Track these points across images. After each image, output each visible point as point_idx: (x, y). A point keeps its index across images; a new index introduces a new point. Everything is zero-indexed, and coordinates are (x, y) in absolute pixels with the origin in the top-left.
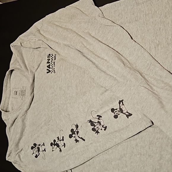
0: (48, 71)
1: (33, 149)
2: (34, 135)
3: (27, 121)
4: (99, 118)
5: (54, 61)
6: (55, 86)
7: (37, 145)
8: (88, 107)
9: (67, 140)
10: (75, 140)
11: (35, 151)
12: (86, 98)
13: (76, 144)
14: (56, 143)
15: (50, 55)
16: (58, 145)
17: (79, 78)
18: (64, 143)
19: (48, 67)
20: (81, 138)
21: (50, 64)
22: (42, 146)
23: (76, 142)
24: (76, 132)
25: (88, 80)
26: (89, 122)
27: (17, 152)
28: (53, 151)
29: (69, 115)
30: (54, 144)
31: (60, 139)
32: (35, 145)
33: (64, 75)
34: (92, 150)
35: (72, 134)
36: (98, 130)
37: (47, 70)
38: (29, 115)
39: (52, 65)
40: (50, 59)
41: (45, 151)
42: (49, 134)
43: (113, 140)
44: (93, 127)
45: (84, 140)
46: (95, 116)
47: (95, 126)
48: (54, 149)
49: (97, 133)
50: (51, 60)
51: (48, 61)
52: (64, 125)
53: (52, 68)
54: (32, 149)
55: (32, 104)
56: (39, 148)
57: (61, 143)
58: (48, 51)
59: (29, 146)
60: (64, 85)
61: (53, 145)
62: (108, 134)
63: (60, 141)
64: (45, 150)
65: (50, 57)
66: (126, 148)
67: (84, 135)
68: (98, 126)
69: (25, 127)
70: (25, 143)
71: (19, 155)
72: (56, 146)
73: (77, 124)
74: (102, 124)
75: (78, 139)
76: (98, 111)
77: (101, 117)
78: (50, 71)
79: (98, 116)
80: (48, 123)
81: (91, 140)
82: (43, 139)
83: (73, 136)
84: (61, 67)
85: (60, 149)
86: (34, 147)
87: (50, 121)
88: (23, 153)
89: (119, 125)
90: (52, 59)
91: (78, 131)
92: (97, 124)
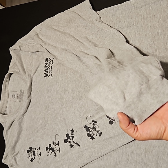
0: (46, 75)
1: (29, 153)
2: (31, 138)
3: (24, 124)
4: (94, 123)
5: (52, 65)
6: (52, 90)
7: (33, 149)
8: (84, 112)
9: (62, 144)
10: (70, 145)
12: (82, 102)
13: (71, 149)
14: (51, 147)
15: (47, 59)
16: (53, 150)
17: (75, 82)
18: (59, 148)
19: (45, 70)
20: (76, 143)
21: (48, 68)
22: (37, 150)
24: (71, 137)
25: (85, 85)
26: (84, 128)
27: (13, 156)
28: (48, 155)
29: (65, 119)
30: (50, 148)
31: (55, 143)
33: (61, 79)
34: (87, 156)
35: (67, 139)
36: (93, 136)
37: (45, 74)
38: (25, 118)
39: (49, 69)
42: (45, 138)
43: (108, 146)
44: (88, 132)
45: (79, 146)
46: (90, 121)
47: (90, 131)
48: (49, 154)
49: (92, 139)
51: (45, 65)
52: (60, 129)
53: (49, 72)
54: (27, 153)
55: (29, 108)
56: (35, 152)
57: (56, 148)
58: (46, 55)
59: (25, 150)
60: (61, 89)
61: (48, 150)
62: (104, 140)
63: (55, 145)
64: (40, 154)
65: (47, 61)
66: (121, 155)
67: (79, 141)
68: (93, 131)
69: (22, 131)
70: (21, 147)
71: (15, 158)
72: (51, 151)
73: (72, 129)
74: (97, 129)
75: (73, 144)
76: (93, 116)
77: (97, 122)
78: (47, 75)
79: (93, 121)
80: (44, 127)
81: (86, 145)
82: (39, 143)
83: (68, 141)
84: (59, 71)
85: (55, 153)
86: (30, 150)
87: (46, 125)
88: (19, 157)
89: (114, 131)
91: (73, 136)
92: (92, 130)
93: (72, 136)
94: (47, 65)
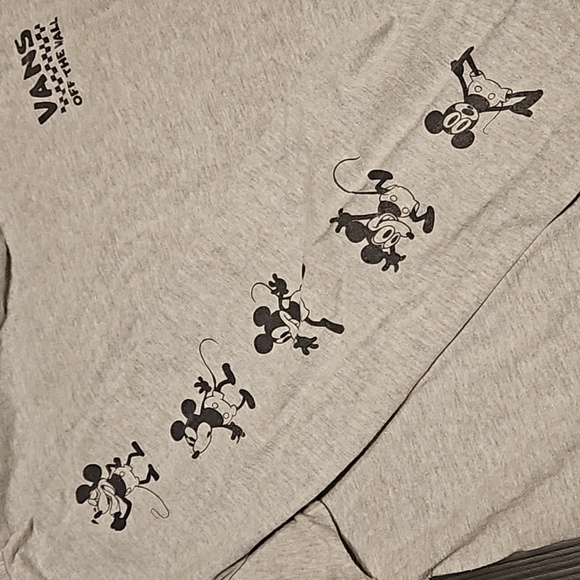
0: (46, 110)
1: (88, 497)
2: (73, 427)
3: (11, 383)
4: (378, 186)
5: (59, 50)
6: (104, 158)
7: (105, 471)
8: (303, 169)
11: (103, 500)
12: (277, 136)
13: (308, 361)
14: (198, 412)
15: (26, 34)
17: (208, 70)
18: (242, 392)
19: (34, 93)
21: (43, 71)
22: (128, 463)
23: (306, 353)
24: (282, 313)
25: (259, 59)
26: (338, 230)
27: (9, 547)
28: (196, 455)
29: (218, 250)
32: (92, 472)
33: (129, 88)
34: (397, 349)
35: (269, 331)
36: (392, 248)
37: (37, 106)
38: (11, 350)
39: (51, 73)
40: (34, 52)
41: (157, 477)
42: (147, 391)
43: (485, 255)
44: (365, 243)
45: (339, 329)
48: (199, 446)
49: (392, 267)
50: (43, 51)
51: (25, 66)
52: (211, 309)
53: (58, 89)
55: (11, 296)
58: (10, 25)
59: (62, 494)
60: (146, 130)
63: (218, 389)
65: (31, 44)
66: (562, 268)
67: (332, 305)
69: (14, 415)
70: (36, 489)
71: (23, 557)
72: (204, 427)
73: (275, 276)
78: (52, 108)
80: (125, 340)
81: (372, 309)
82: (126, 424)
83: (275, 340)
84: (104, 59)
87: (130, 329)
88: (43, 542)
89: (493, 169)
90: (42, 47)
92: (381, 221)
93: (286, 307)
94: (38, 60)
